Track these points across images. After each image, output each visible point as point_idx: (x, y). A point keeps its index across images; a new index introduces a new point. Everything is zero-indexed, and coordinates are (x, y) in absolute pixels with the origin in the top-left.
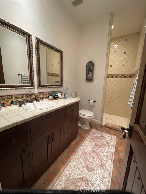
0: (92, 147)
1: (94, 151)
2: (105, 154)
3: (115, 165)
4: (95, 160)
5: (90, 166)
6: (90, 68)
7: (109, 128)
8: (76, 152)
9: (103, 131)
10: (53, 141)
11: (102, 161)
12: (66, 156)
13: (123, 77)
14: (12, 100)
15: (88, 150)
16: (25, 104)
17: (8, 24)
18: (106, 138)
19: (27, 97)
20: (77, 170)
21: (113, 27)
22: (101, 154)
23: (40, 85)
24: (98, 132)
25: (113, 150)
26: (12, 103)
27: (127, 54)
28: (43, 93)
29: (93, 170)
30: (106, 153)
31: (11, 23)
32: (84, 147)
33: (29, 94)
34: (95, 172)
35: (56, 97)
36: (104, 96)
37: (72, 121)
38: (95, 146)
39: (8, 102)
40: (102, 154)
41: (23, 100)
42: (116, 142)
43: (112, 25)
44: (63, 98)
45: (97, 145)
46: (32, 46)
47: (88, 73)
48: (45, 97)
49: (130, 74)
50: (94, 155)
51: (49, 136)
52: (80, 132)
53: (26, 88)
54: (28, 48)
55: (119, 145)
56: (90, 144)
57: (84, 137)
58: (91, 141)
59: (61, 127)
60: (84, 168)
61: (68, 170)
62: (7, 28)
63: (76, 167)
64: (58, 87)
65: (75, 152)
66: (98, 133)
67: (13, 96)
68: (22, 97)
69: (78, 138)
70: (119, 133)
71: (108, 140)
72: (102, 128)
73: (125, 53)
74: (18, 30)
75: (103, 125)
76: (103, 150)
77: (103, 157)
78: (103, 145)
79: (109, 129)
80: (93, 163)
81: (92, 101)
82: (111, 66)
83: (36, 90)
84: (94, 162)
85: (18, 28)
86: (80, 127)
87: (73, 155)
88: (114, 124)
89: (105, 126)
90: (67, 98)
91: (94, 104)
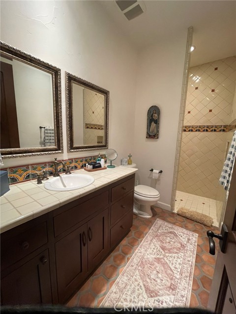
0: (155, 251)
1: (158, 260)
2: (178, 266)
3: (195, 288)
4: (160, 275)
5: (152, 287)
6: (154, 116)
7: (184, 217)
8: (128, 259)
9: (174, 224)
10: (90, 241)
11: (172, 279)
12: (112, 266)
13: (209, 130)
14: (28, 172)
15: (149, 256)
16: (48, 179)
17: (25, 55)
18: (180, 237)
19: (52, 166)
20: (130, 292)
21: (192, 49)
22: (170, 265)
23: (71, 147)
24: (166, 224)
25: (193, 260)
26: (28, 178)
27: (216, 91)
28: (76, 160)
29: (157, 295)
30: (180, 264)
31: (28, 54)
32: (143, 250)
33: (54, 162)
34: (161, 298)
35: (96, 167)
36: (177, 164)
37: (122, 206)
38: (161, 250)
39: (21, 176)
40: (174, 266)
41: (44, 172)
42: (198, 245)
43: (191, 46)
44: (108, 167)
45: (163, 248)
46: (60, 86)
47: (150, 126)
48: (79, 167)
49: (222, 126)
50: (159, 267)
51: (84, 233)
52: (135, 222)
53: (49, 152)
54: (54, 90)
55: (202, 251)
56: (152, 246)
57: (143, 233)
58: (154, 240)
59: (103, 218)
60: (142, 289)
61: (114, 291)
62: (22, 62)
63: (129, 287)
64: (101, 149)
65: (126, 259)
66: (166, 226)
67: (30, 167)
68: (44, 168)
69: (132, 233)
70: (203, 228)
71: (184, 240)
72: (173, 217)
73: (213, 91)
74: (39, 63)
75: (176, 211)
76: (174, 257)
77: (175, 272)
78: (174, 248)
79: (184, 219)
80: (156, 281)
81: (156, 171)
82: (189, 112)
83: (65, 155)
84: (159, 281)
85: (39, 60)
86: (136, 215)
87: (123, 264)
88: (193, 212)
89: (178, 214)
90: (114, 167)
91: (159, 177)
